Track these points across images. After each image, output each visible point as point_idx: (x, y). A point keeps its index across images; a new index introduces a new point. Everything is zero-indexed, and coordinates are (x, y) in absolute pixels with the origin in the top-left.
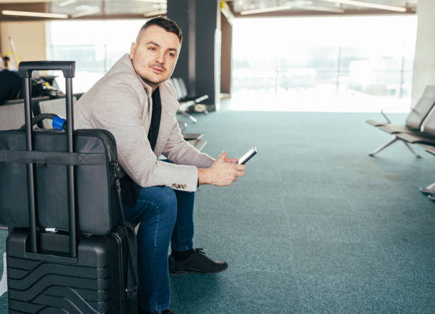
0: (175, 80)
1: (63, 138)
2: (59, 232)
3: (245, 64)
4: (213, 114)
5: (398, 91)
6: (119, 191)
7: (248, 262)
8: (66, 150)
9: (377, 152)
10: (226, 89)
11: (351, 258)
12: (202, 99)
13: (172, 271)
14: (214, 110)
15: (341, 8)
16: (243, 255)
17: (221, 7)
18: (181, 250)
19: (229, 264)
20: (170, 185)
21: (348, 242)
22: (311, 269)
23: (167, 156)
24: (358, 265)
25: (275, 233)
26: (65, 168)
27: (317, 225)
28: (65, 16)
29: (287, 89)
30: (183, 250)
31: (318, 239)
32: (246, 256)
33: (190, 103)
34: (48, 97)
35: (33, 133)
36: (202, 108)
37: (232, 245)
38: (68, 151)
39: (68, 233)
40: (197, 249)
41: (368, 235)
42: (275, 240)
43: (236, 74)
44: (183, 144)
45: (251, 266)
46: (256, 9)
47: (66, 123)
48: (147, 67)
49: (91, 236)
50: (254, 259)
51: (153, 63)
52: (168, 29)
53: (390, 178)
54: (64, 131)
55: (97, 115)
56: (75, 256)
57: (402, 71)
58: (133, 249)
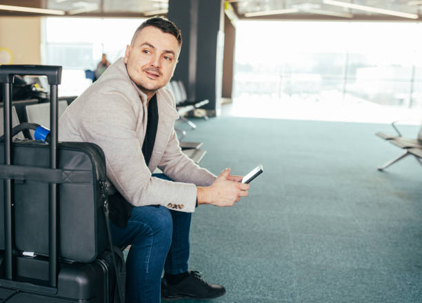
0: (175, 83)
1: (46, 151)
2: (38, 257)
3: (248, 68)
4: (213, 120)
5: (407, 101)
6: (107, 213)
7: (247, 287)
8: (48, 165)
9: (387, 167)
10: (227, 94)
11: (359, 285)
12: (203, 103)
13: (164, 296)
14: (214, 115)
15: (350, 13)
16: (243, 279)
17: (225, 8)
18: (175, 272)
19: (226, 290)
20: (166, 205)
21: (356, 267)
22: (316, 297)
23: (163, 170)
24: (368, 295)
25: (277, 254)
26: (47, 185)
27: (323, 246)
28: (61, 13)
29: (290, 95)
30: (176, 273)
31: (324, 263)
32: (246, 280)
33: (189, 108)
34: (37, 100)
35: (13, 145)
36: (202, 113)
37: (231, 266)
38: (50, 167)
39: (48, 259)
40: (192, 272)
41: (378, 260)
42: (277, 263)
43: (238, 77)
44: (181, 157)
45: (251, 292)
46: (261, 11)
47: (50, 134)
48: (140, 71)
49: (74, 263)
50: (254, 284)
51: (148, 66)
52: (164, 30)
53: (401, 196)
54: (47, 143)
55: (86, 126)
56: (55, 285)
57: (412, 81)
58: (121, 277)
